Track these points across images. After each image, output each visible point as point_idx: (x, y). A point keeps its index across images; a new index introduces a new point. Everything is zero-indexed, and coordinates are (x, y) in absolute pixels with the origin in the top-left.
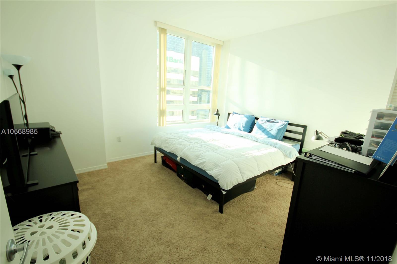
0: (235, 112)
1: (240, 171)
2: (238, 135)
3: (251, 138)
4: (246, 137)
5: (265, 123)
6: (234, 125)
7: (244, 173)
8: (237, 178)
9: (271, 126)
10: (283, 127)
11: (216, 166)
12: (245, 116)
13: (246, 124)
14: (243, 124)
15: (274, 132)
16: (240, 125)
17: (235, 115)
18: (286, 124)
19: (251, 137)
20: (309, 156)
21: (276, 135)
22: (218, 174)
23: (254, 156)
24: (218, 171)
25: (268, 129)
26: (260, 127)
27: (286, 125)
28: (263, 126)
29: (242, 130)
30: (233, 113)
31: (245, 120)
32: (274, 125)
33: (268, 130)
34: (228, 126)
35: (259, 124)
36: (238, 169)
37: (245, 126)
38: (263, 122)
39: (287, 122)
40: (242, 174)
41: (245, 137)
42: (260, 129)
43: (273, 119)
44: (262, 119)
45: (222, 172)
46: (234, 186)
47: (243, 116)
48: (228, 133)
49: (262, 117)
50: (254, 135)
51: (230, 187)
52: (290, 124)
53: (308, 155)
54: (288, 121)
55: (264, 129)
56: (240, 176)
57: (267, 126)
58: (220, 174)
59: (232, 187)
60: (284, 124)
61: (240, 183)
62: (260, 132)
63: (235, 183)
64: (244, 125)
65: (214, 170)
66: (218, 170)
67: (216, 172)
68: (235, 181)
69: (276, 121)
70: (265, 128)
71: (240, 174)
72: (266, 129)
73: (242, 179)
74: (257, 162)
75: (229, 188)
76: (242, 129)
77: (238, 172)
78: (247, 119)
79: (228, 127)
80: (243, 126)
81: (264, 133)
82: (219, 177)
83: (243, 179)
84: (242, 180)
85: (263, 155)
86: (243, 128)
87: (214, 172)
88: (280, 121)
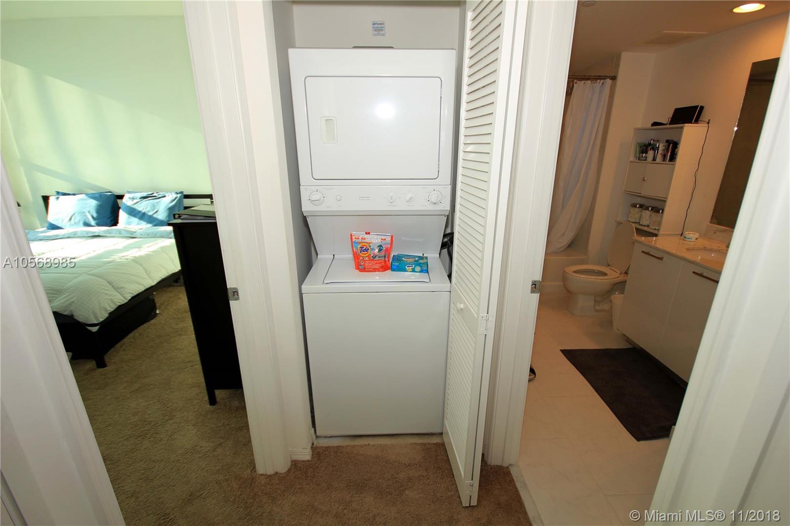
0: (60, 191)
1: (113, 286)
2: (86, 235)
3: (120, 234)
4: (107, 235)
5: (139, 201)
6: (71, 219)
7: (122, 288)
8: (111, 299)
9: (154, 206)
10: (176, 204)
11: (56, 294)
12: (89, 197)
13: (98, 212)
14: (91, 213)
15: (162, 215)
16: (85, 215)
17: (62, 197)
18: (180, 197)
19: (118, 233)
20: (179, 217)
21: (167, 218)
22: (68, 303)
23: (132, 258)
24: (65, 299)
25: (149, 211)
26: (132, 212)
27: (179, 199)
28: (136, 208)
29: (95, 225)
30: (55, 193)
31: (93, 203)
32: (158, 202)
33: (150, 213)
34: (54, 225)
35: (128, 206)
36: (108, 284)
37: (97, 217)
38: (135, 201)
39: (180, 193)
40: (119, 290)
41: (104, 235)
42: (135, 216)
43: (153, 194)
44: (132, 195)
45: (75, 298)
46: (111, 314)
47: (83, 196)
48: (60, 237)
49: (129, 192)
50: (125, 227)
51: (103, 316)
52: (187, 197)
53: (177, 216)
54: (182, 193)
55: (140, 214)
56: (117, 293)
57: (143, 206)
58: (73, 302)
59: (106, 315)
60: (176, 198)
61: (120, 306)
62: (135, 220)
63: (110, 307)
64: (95, 215)
65: (56, 301)
66: (65, 297)
67: (60, 302)
68: (109, 304)
69: (160, 196)
70: (143, 211)
71: (114, 291)
72: (146, 212)
73: (121, 297)
74: (141, 265)
75: (102, 318)
76: (93, 223)
77: (111, 289)
78: (97, 200)
79: (54, 227)
80: (93, 217)
81: (145, 221)
82: (72, 308)
83: (124, 297)
84: (123, 299)
85: (151, 253)
86: (96, 221)
87: (57, 303)
88: (167, 195)
